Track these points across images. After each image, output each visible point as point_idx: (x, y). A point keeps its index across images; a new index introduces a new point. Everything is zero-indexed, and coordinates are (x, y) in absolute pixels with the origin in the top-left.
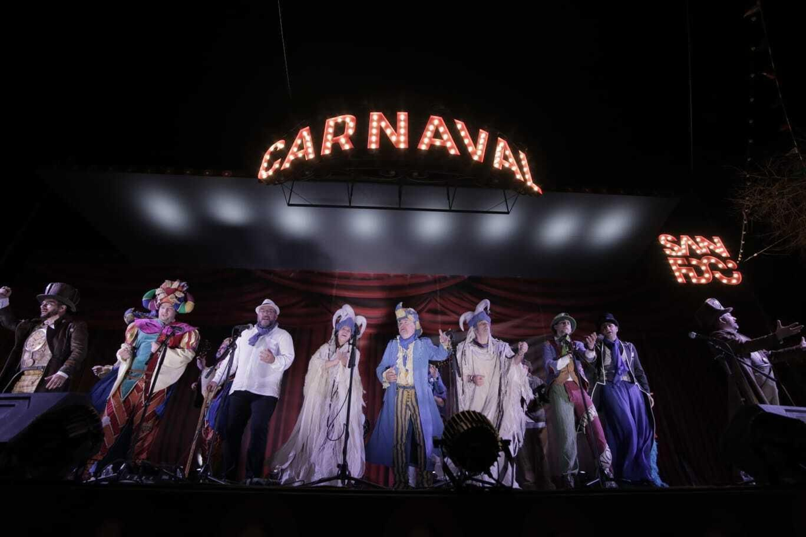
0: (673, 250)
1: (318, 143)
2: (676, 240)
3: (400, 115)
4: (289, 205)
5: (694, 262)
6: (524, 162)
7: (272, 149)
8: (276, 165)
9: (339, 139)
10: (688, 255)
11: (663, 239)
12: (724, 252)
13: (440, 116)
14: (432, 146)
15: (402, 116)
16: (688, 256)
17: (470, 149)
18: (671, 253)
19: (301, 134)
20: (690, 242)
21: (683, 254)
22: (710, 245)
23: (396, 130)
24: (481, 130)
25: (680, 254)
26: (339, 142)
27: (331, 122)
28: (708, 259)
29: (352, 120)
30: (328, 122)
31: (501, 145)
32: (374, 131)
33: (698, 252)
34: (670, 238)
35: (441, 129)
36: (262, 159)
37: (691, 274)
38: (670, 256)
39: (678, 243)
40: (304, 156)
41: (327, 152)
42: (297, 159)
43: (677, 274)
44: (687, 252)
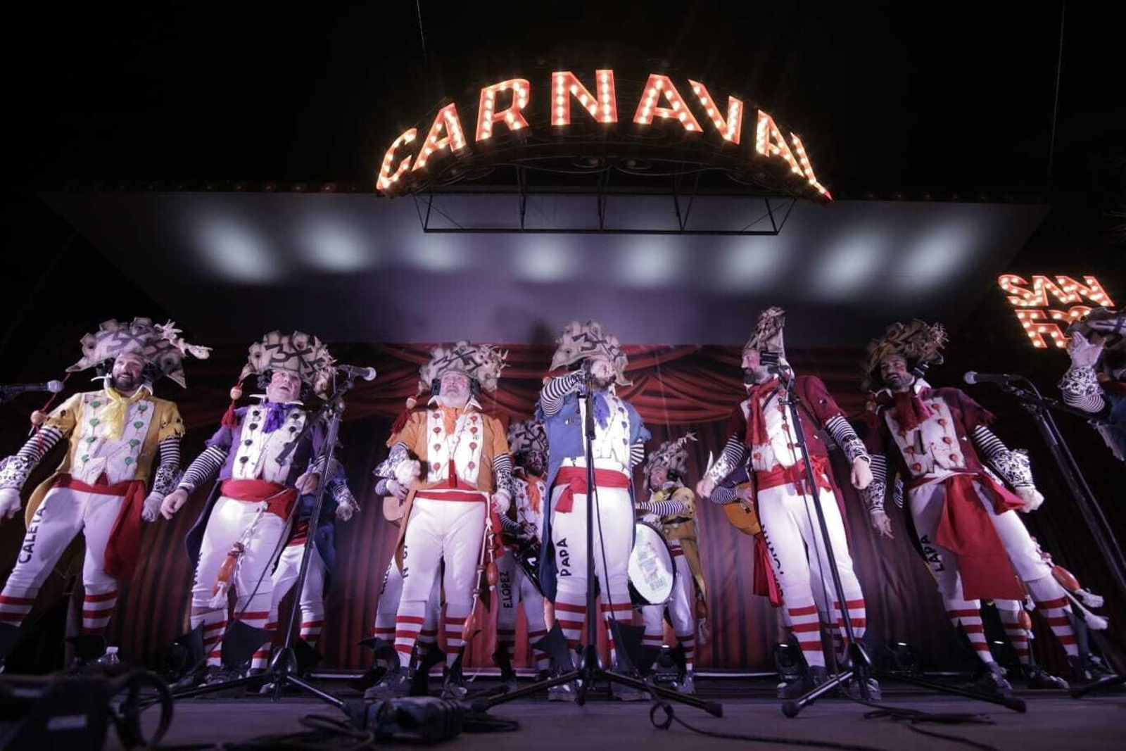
0: (1021, 297)
1: (469, 124)
2: (1025, 282)
3: (600, 75)
4: (426, 230)
5: (1057, 315)
6: (801, 150)
7: (396, 144)
8: (404, 166)
9: (504, 116)
10: (1047, 304)
11: (1005, 282)
12: (1104, 299)
13: (666, 75)
14: (656, 119)
15: (604, 76)
16: (1045, 307)
17: (718, 124)
18: (1019, 302)
19: (443, 115)
20: (1049, 285)
21: (1038, 303)
22: (1080, 288)
23: (596, 98)
24: (731, 98)
25: (1033, 304)
26: (505, 120)
27: (489, 93)
28: (1080, 311)
29: (524, 86)
30: (485, 93)
31: (764, 122)
32: (560, 100)
33: (1063, 300)
34: (1016, 279)
35: (669, 95)
36: (383, 159)
37: (1054, 334)
38: (1020, 308)
39: (1029, 286)
40: (448, 146)
41: (485, 136)
42: (436, 153)
43: (1031, 334)
44: (1044, 300)
